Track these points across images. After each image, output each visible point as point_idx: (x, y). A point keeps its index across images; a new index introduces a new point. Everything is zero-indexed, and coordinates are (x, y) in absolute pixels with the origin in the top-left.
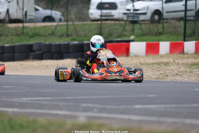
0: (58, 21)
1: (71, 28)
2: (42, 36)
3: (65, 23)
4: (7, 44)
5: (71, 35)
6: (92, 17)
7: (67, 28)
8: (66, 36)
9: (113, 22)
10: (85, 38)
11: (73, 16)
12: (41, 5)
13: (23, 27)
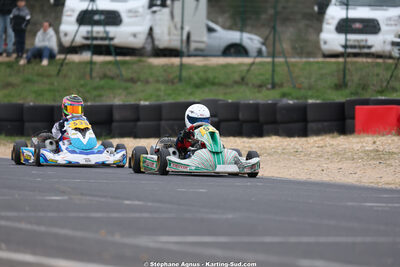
0: (255, 54)
1: (282, 71)
2: (220, 84)
3: (269, 60)
4: (146, 100)
5: (281, 85)
6: (325, 47)
7: (273, 71)
8: (269, 86)
9: (369, 60)
10: (310, 93)
11: (286, 46)
12: (220, 20)
13: (182, 65)
